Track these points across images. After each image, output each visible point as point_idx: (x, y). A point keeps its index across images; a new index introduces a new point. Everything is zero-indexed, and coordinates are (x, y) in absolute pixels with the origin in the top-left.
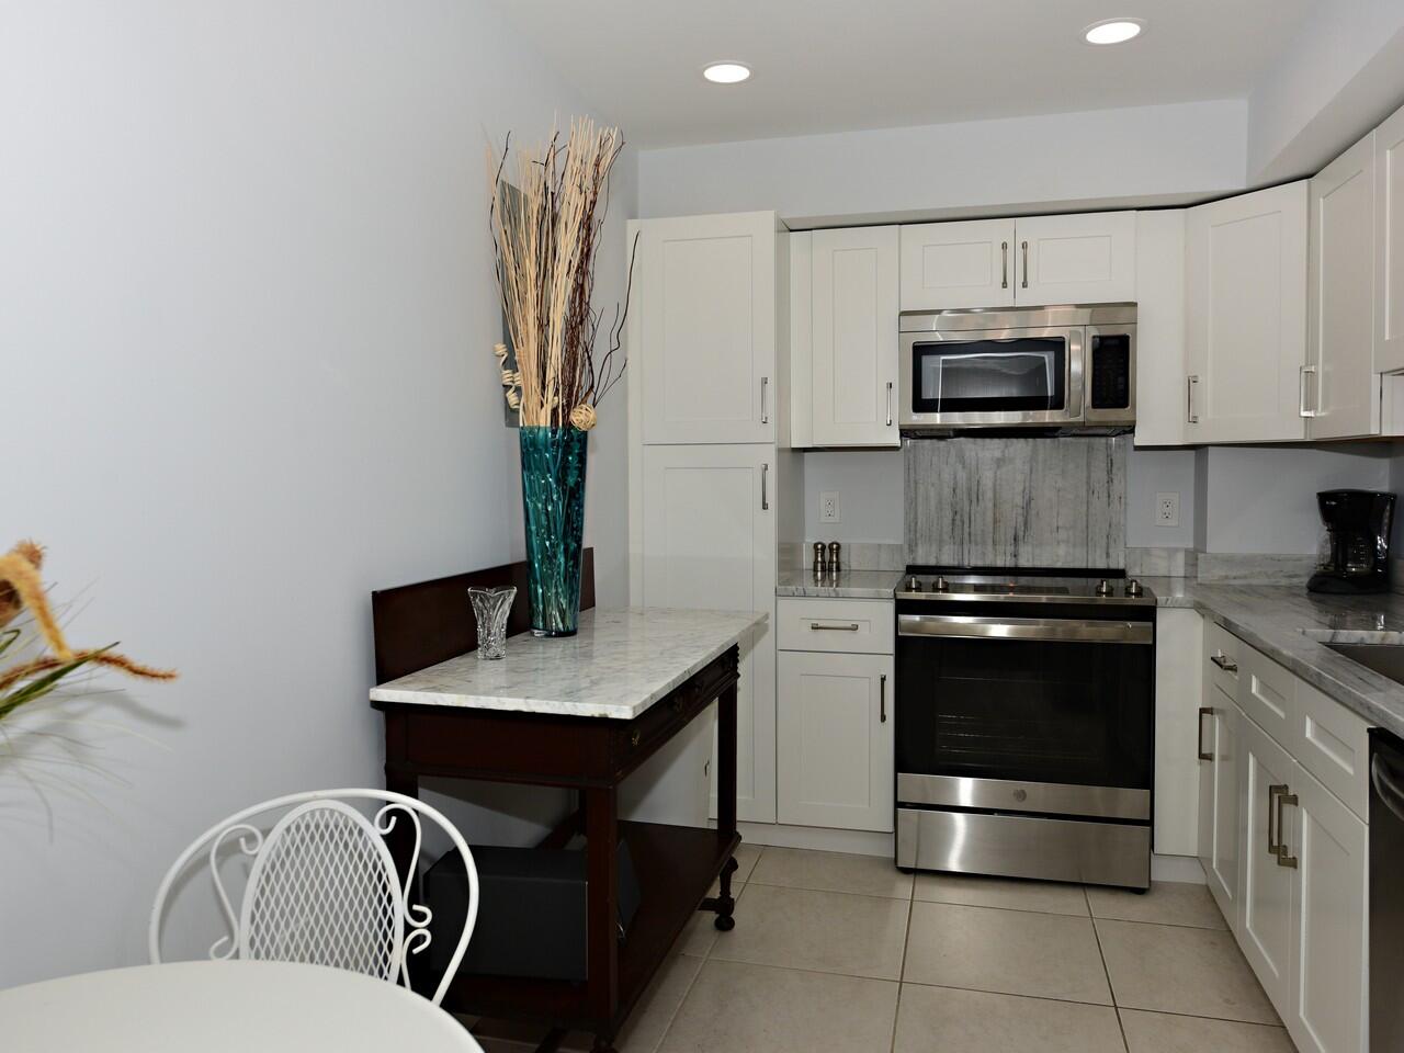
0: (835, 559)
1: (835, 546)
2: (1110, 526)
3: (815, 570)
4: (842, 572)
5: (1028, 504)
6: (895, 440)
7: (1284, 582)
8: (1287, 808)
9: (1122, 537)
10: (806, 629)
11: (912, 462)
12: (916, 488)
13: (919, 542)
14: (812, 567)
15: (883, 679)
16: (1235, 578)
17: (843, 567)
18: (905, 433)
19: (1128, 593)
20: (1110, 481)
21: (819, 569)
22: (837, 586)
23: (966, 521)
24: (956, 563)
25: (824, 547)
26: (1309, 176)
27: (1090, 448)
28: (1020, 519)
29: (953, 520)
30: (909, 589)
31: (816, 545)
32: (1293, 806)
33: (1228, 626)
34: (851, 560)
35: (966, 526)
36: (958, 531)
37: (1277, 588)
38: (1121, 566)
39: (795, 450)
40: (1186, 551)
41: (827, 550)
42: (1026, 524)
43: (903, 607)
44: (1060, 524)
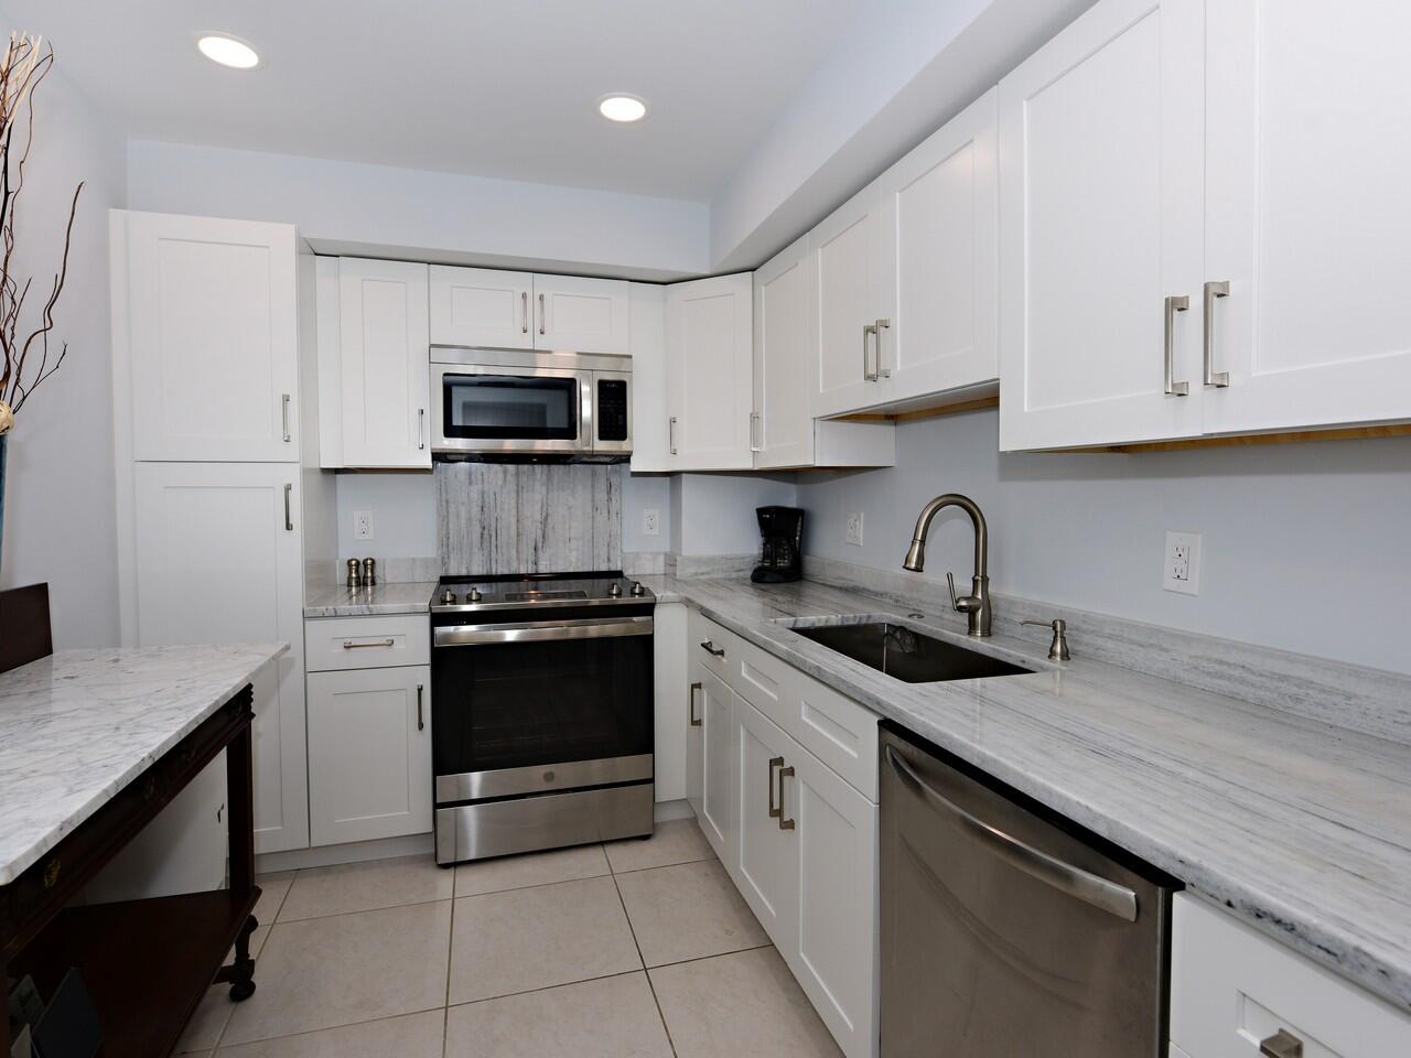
0: (369, 574)
1: (369, 562)
2: (610, 536)
3: (349, 585)
4: (378, 586)
5: (546, 518)
6: (427, 462)
7: (734, 575)
8: (787, 779)
9: (619, 544)
10: (338, 649)
11: (443, 483)
12: (447, 506)
13: (452, 556)
14: (345, 582)
15: (420, 690)
16: (702, 574)
17: (378, 581)
18: (438, 457)
19: (633, 594)
20: (610, 500)
21: (354, 584)
22: (373, 602)
23: (494, 534)
24: (485, 573)
25: (358, 563)
26: (753, 270)
27: (594, 474)
28: (540, 533)
29: (482, 534)
30: (444, 602)
31: (349, 562)
32: (790, 777)
33: (707, 614)
34: (385, 574)
35: (493, 538)
36: (486, 544)
37: (730, 580)
38: (619, 569)
39: (326, 471)
40: (666, 554)
41: (362, 566)
42: (544, 537)
43: (438, 619)
44: (572, 535)
